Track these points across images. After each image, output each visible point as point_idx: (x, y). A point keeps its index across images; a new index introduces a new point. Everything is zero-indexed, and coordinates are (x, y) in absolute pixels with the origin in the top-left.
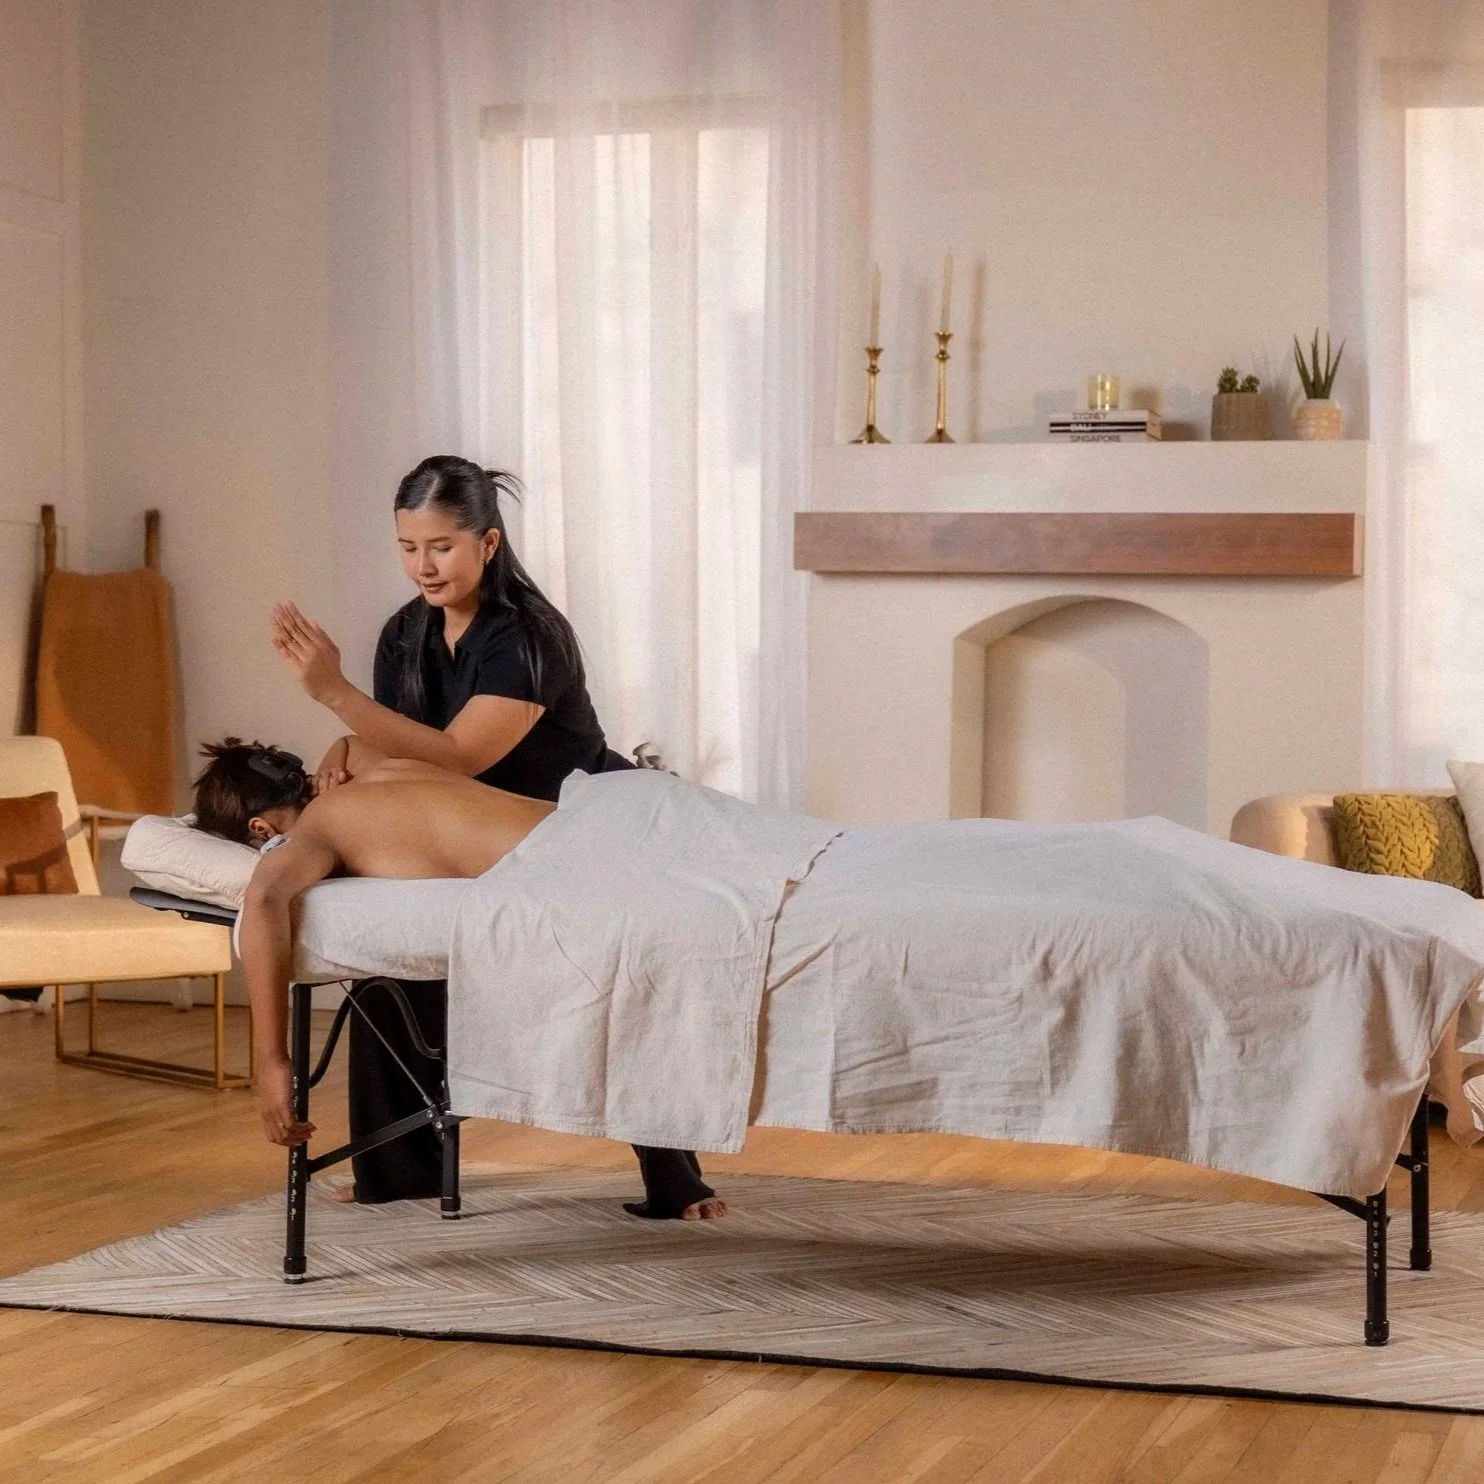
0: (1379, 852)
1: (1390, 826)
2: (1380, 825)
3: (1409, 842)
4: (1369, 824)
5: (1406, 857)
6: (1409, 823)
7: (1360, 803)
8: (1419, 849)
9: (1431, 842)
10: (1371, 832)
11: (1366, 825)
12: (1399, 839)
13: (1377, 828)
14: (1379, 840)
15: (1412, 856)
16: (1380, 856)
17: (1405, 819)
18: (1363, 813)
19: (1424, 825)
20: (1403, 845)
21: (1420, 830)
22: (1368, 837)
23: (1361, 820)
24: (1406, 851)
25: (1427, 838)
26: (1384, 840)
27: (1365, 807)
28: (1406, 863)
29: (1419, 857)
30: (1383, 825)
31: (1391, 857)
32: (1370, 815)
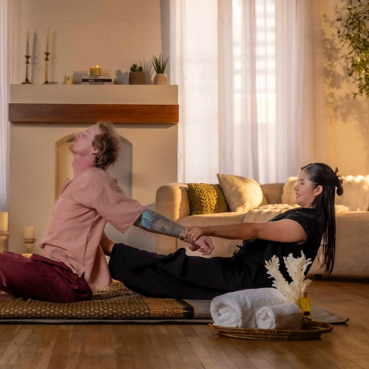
0: (203, 199)
1: (205, 192)
2: (202, 191)
3: (210, 196)
4: (199, 191)
5: (210, 201)
6: (209, 191)
7: (196, 185)
8: (213, 198)
9: (216, 197)
10: (200, 193)
11: (198, 192)
12: (208, 196)
13: (202, 192)
14: (203, 196)
15: (211, 200)
16: (203, 200)
17: (208, 190)
18: (198, 188)
19: (213, 192)
20: (209, 197)
21: (212, 193)
22: (199, 195)
23: (197, 190)
24: (210, 199)
25: (215, 195)
26: (204, 196)
27: (198, 186)
28: (210, 203)
29: (213, 201)
30: (203, 192)
31: (206, 201)
32: (199, 189)
